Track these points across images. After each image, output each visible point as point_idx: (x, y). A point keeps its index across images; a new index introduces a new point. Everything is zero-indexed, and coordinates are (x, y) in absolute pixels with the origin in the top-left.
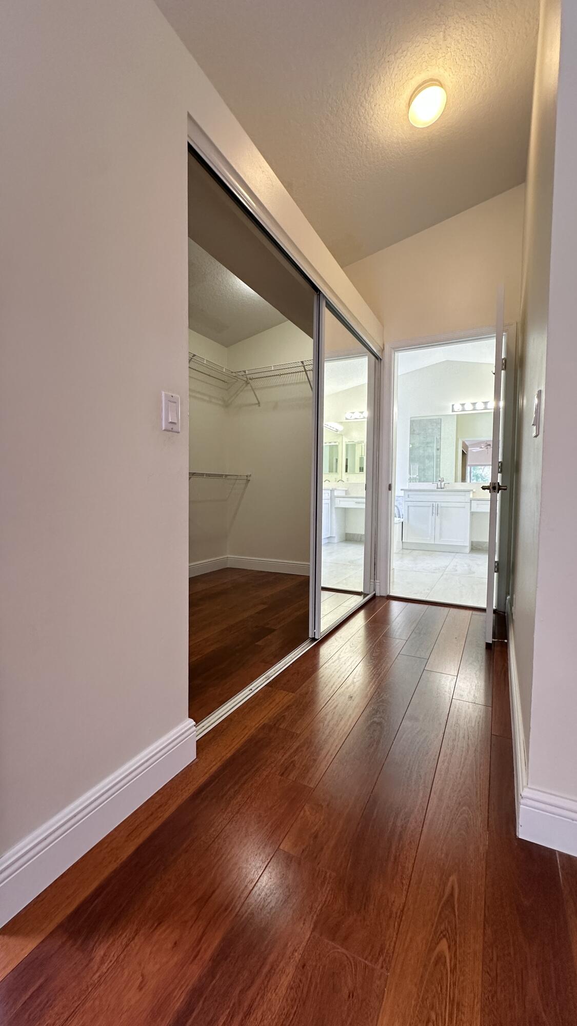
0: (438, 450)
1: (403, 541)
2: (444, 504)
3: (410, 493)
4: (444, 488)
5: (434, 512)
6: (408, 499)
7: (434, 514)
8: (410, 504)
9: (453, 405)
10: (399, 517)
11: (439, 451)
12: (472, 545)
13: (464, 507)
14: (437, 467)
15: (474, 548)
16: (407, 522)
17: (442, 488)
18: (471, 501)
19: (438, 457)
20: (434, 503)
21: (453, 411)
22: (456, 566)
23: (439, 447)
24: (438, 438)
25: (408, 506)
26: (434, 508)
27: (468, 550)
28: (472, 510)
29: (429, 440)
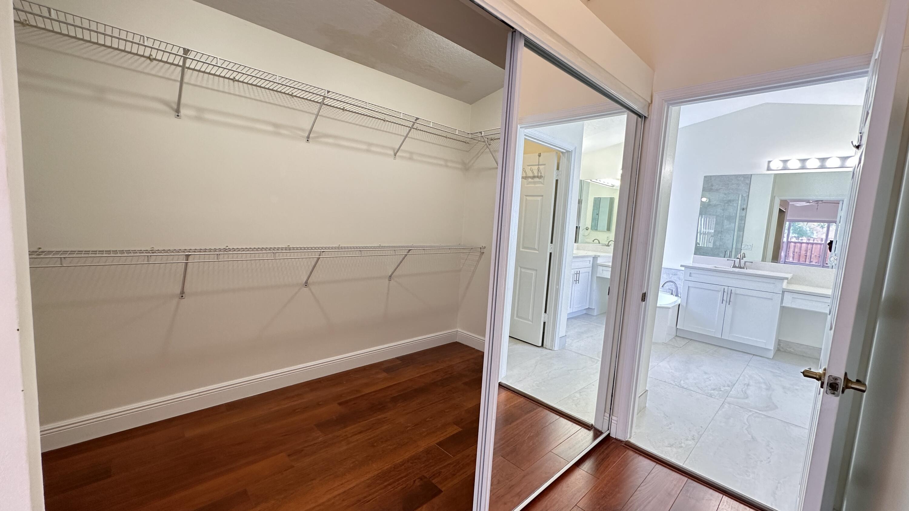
0: (743, 209)
1: (677, 327)
2: (739, 291)
3: (692, 271)
4: (743, 268)
5: (725, 298)
6: (690, 278)
7: (724, 302)
8: (691, 284)
9: (769, 162)
10: (677, 295)
11: (745, 211)
12: (779, 345)
13: (772, 299)
14: (739, 230)
15: (782, 350)
16: (685, 305)
17: (741, 268)
18: (783, 292)
19: (743, 219)
20: (726, 288)
21: (769, 169)
22: (748, 385)
23: (745, 207)
24: (744, 195)
25: (689, 287)
26: (725, 294)
27: (771, 355)
28: (784, 305)
29: (731, 197)
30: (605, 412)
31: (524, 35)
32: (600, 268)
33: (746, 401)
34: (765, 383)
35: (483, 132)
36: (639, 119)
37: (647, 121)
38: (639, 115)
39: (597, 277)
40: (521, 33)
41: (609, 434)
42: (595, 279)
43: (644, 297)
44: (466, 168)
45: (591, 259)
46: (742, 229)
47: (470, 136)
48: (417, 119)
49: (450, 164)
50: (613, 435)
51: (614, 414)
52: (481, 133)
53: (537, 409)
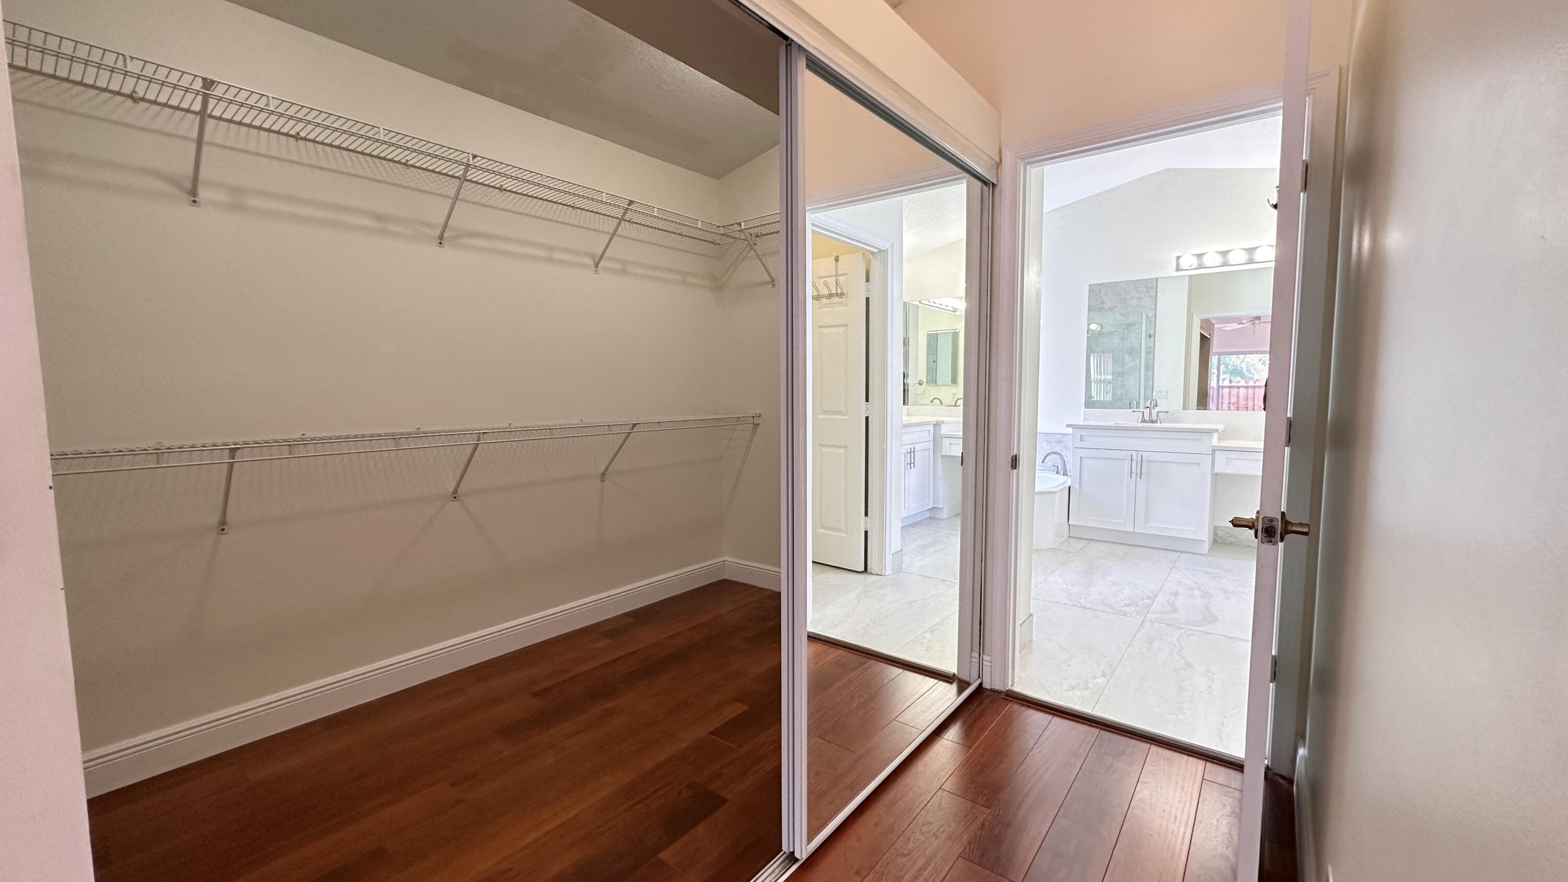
0: (1150, 337)
1: (1070, 523)
2: (1152, 457)
3: (1083, 432)
4: (1156, 422)
5: (1134, 470)
6: (1082, 445)
7: (1134, 476)
8: (1084, 453)
9: (1178, 258)
10: (1065, 474)
11: (1152, 339)
12: (1215, 534)
13: (1199, 464)
14: (1147, 369)
15: (1220, 541)
16: (1077, 487)
17: (1152, 422)
18: (1214, 451)
19: (1151, 351)
20: (1134, 454)
21: (1178, 269)
22: (1176, 594)
23: (1152, 332)
24: (1150, 315)
25: (1081, 457)
26: (1134, 463)
27: (1205, 548)
28: (1216, 470)
29: (1132, 319)
30: (972, 650)
31: (804, 50)
32: (946, 442)
33: (1174, 615)
34: (1199, 588)
35: (743, 224)
36: (985, 188)
37: (997, 190)
38: (985, 182)
39: (942, 456)
40: (799, 46)
41: (981, 684)
42: (939, 461)
43: (1014, 462)
44: (718, 285)
45: (931, 428)
46: (1150, 367)
47: (722, 231)
48: (631, 202)
49: (691, 280)
50: (987, 685)
51: (987, 651)
52: (739, 224)
53: (866, 663)
